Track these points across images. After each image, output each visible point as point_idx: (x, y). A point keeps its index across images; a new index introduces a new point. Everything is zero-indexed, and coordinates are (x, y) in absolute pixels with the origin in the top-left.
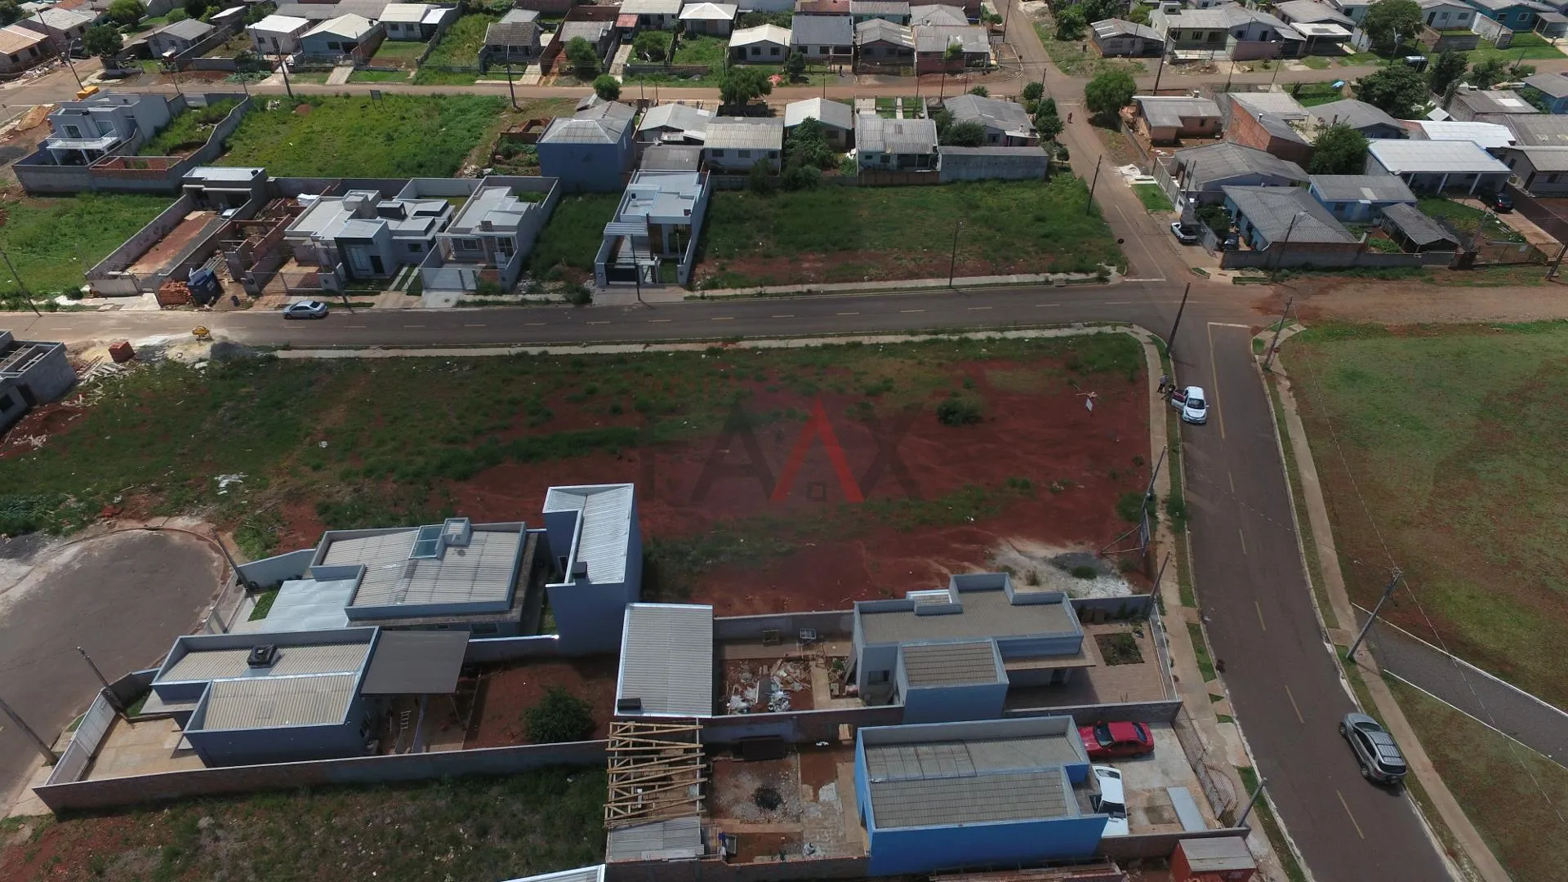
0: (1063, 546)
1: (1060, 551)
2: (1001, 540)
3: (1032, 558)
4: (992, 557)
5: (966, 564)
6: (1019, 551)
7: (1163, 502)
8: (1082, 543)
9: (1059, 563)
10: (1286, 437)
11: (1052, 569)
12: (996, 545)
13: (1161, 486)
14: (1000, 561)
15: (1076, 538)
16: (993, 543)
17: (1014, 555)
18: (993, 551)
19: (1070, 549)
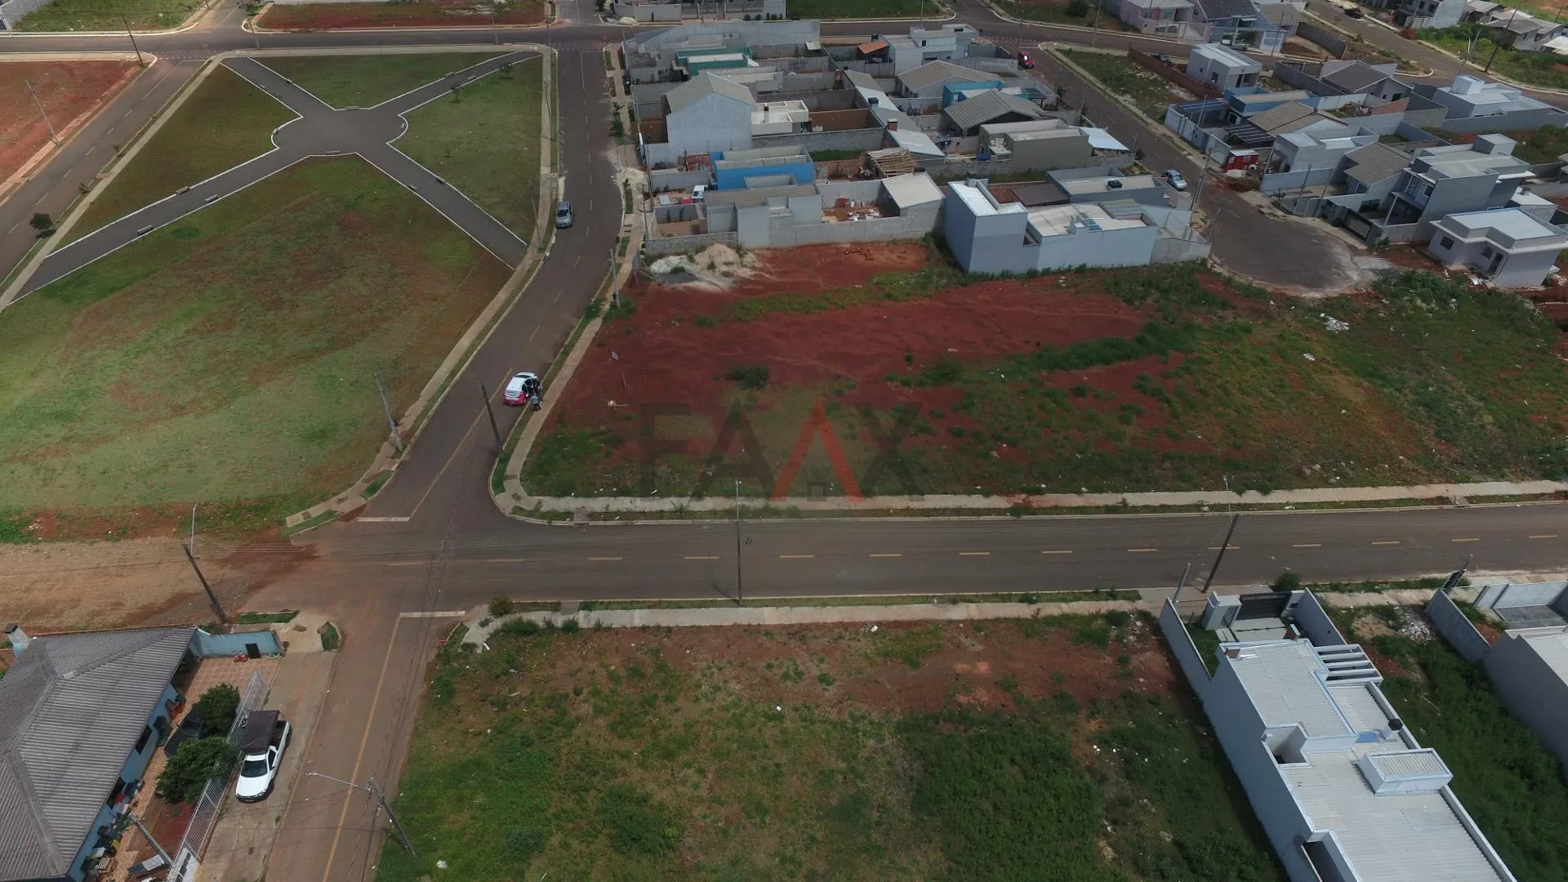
0: (685, 287)
1: (691, 284)
2: (727, 291)
3: (710, 282)
4: (735, 282)
5: (752, 279)
6: (716, 285)
7: (599, 316)
8: (673, 289)
9: (692, 278)
10: (453, 374)
11: (698, 276)
12: (730, 288)
13: (595, 326)
14: (730, 280)
15: (675, 292)
16: (734, 290)
17: (720, 284)
18: (735, 285)
19: (681, 286)
